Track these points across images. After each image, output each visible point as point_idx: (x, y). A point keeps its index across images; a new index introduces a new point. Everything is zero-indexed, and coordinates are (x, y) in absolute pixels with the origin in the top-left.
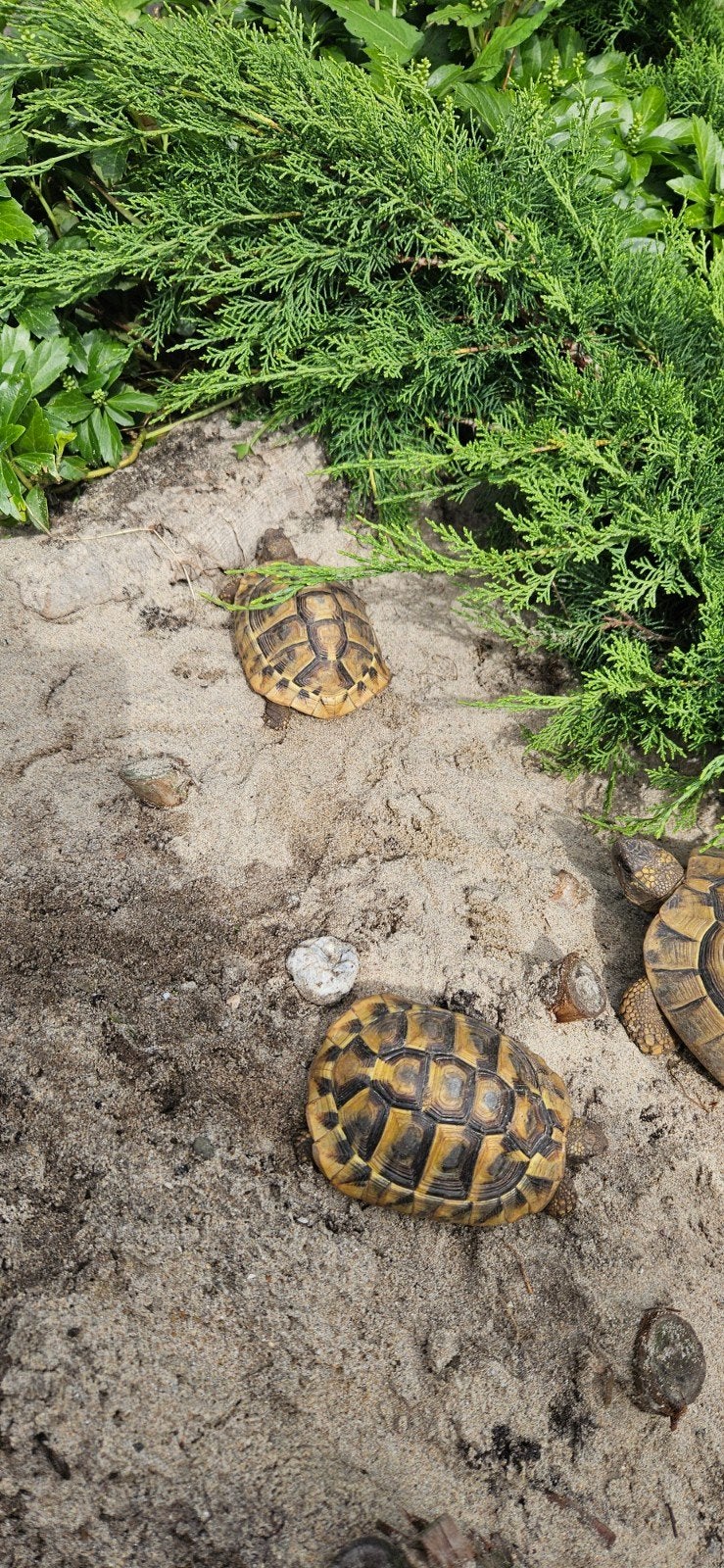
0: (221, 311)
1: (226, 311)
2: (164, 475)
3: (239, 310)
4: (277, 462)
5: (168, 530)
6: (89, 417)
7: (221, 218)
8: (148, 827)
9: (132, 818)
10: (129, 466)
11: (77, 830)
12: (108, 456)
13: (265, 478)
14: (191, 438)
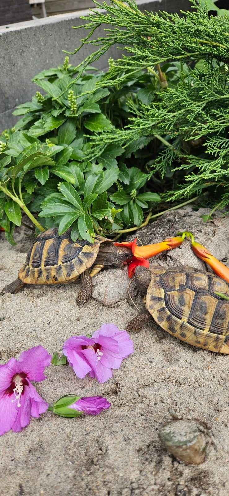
0: (206, 144)
1: (209, 144)
2: (164, 232)
3: (215, 143)
4: (222, 225)
5: (170, 257)
6: (129, 203)
7: (209, 96)
8: (178, 481)
9: (165, 471)
10: (144, 229)
11: (122, 477)
12: (136, 222)
13: (216, 233)
14: (175, 216)
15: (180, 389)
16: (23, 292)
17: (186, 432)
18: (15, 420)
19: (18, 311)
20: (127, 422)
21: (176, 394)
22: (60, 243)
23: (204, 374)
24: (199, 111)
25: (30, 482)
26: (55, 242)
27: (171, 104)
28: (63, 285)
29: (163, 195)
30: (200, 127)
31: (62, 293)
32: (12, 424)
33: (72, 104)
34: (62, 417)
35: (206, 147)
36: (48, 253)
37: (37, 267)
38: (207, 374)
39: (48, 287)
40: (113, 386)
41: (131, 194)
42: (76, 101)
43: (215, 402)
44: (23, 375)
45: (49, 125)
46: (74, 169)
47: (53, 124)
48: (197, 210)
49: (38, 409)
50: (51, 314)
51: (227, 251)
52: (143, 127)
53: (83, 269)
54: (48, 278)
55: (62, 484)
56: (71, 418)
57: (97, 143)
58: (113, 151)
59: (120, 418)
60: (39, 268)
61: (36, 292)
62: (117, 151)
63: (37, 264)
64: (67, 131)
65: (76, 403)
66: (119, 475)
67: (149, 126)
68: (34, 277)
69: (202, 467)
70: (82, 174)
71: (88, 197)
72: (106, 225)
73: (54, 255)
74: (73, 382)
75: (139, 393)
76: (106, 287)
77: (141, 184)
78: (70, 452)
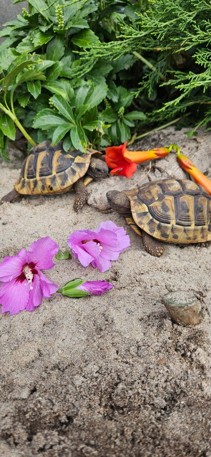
0: (195, 56)
1: (198, 56)
3: (204, 55)
4: (204, 141)
5: (158, 169)
6: (116, 122)
8: (178, 339)
9: (166, 332)
10: (131, 147)
11: (128, 338)
12: (124, 140)
13: (199, 148)
14: (159, 135)
15: (172, 276)
16: (21, 202)
17: (186, 298)
18: (28, 302)
19: (19, 216)
20: (128, 300)
21: (169, 279)
22: (53, 155)
23: (191, 265)
24: (190, 21)
25: (48, 346)
26: (48, 154)
27: (163, 13)
28: (58, 195)
29: (149, 114)
30: (190, 37)
31: (59, 202)
32: (26, 305)
33: (60, 20)
34: (70, 297)
35: (195, 59)
36: (42, 164)
37: (32, 178)
38: (194, 265)
39: (44, 197)
40: (113, 275)
41: (119, 112)
42: (63, 17)
43: (203, 284)
44: (32, 265)
45: (38, 41)
46: (64, 84)
47: (42, 40)
48: (180, 129)
49: (49, 291)
50: (51, 219)
51: (208, 165)
52: (136, 36)
53: (76, 178)
54: (43, 188)
55: (76, 345)
56: (78, 298)
57: (87, 58)
58: (101, 69)
59: (121, 298)
60: (34, 179)
61: (34, 202)
62: (105, 68)
63: (31, 175)
64: (55, 47)
65: (82, 285)
66: (125, 338)
67: (141, 35)
68: (30, 187)
69: (198, 327)
70: (72, 90)
71: (80, 108)
72: (96, 141)
73: (48, 166)
74: (77, 272)
75: (137, 278)
76: (101, 194)
77: (128, 102)
78: (81, 323)
